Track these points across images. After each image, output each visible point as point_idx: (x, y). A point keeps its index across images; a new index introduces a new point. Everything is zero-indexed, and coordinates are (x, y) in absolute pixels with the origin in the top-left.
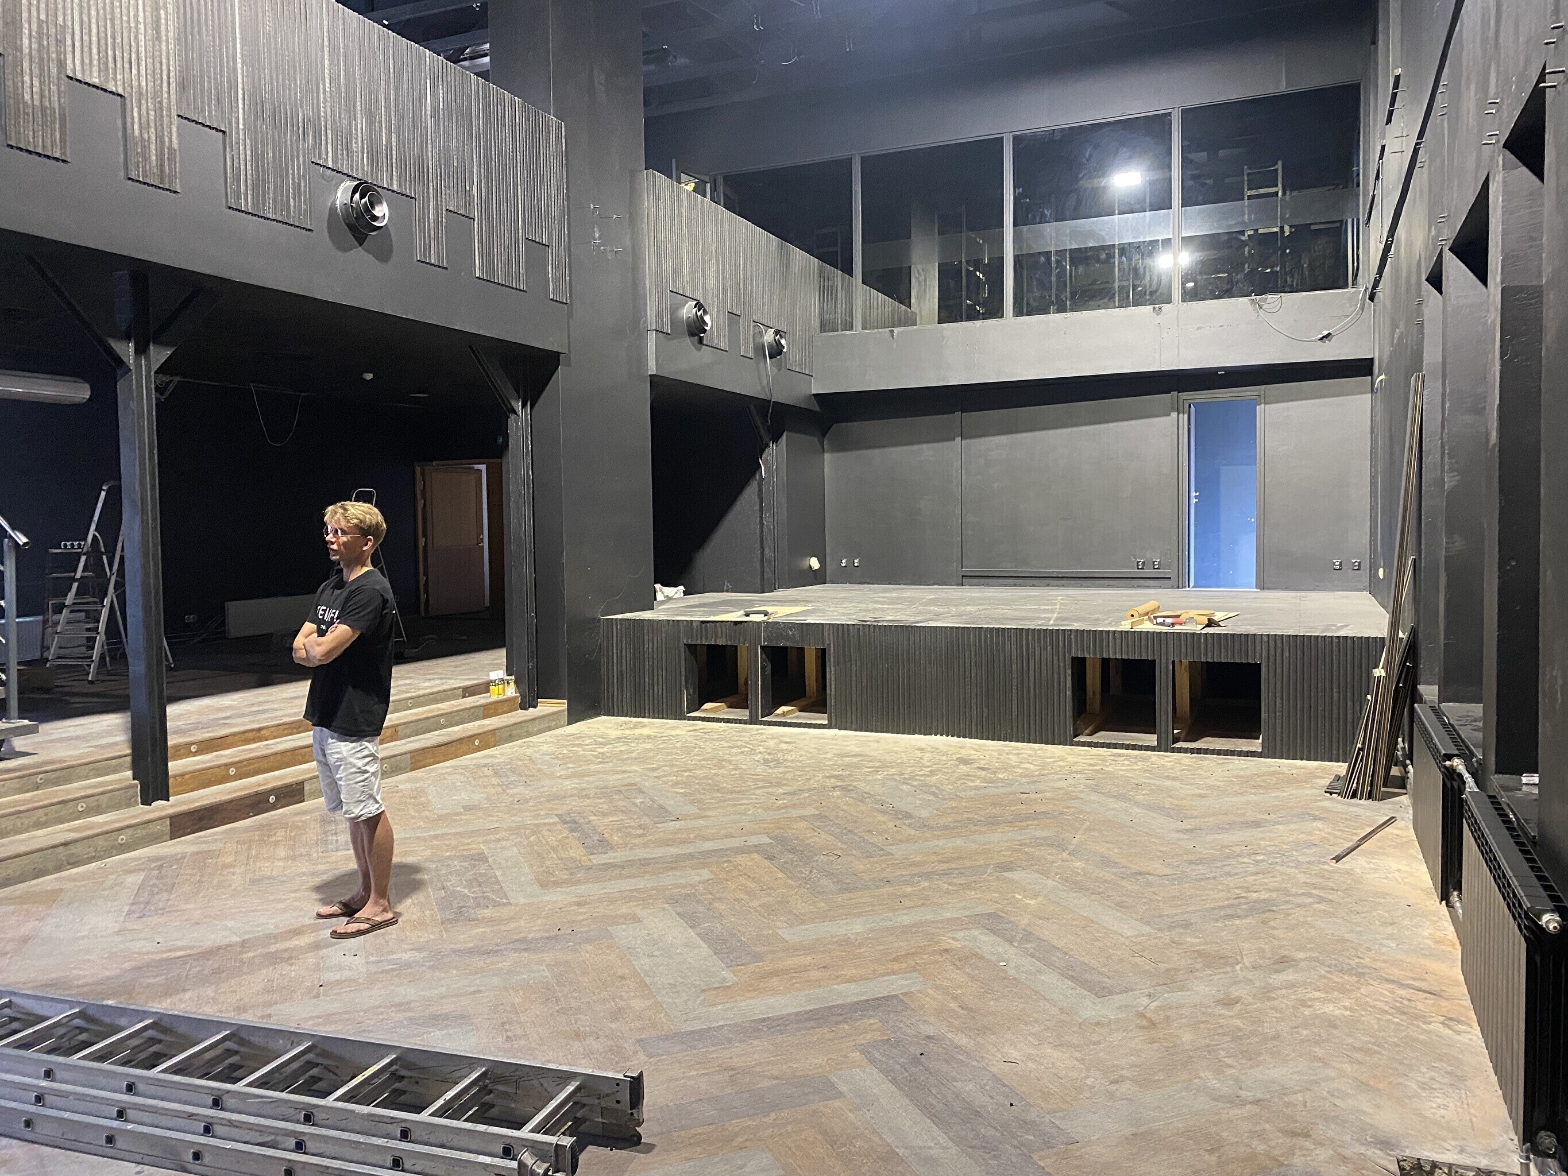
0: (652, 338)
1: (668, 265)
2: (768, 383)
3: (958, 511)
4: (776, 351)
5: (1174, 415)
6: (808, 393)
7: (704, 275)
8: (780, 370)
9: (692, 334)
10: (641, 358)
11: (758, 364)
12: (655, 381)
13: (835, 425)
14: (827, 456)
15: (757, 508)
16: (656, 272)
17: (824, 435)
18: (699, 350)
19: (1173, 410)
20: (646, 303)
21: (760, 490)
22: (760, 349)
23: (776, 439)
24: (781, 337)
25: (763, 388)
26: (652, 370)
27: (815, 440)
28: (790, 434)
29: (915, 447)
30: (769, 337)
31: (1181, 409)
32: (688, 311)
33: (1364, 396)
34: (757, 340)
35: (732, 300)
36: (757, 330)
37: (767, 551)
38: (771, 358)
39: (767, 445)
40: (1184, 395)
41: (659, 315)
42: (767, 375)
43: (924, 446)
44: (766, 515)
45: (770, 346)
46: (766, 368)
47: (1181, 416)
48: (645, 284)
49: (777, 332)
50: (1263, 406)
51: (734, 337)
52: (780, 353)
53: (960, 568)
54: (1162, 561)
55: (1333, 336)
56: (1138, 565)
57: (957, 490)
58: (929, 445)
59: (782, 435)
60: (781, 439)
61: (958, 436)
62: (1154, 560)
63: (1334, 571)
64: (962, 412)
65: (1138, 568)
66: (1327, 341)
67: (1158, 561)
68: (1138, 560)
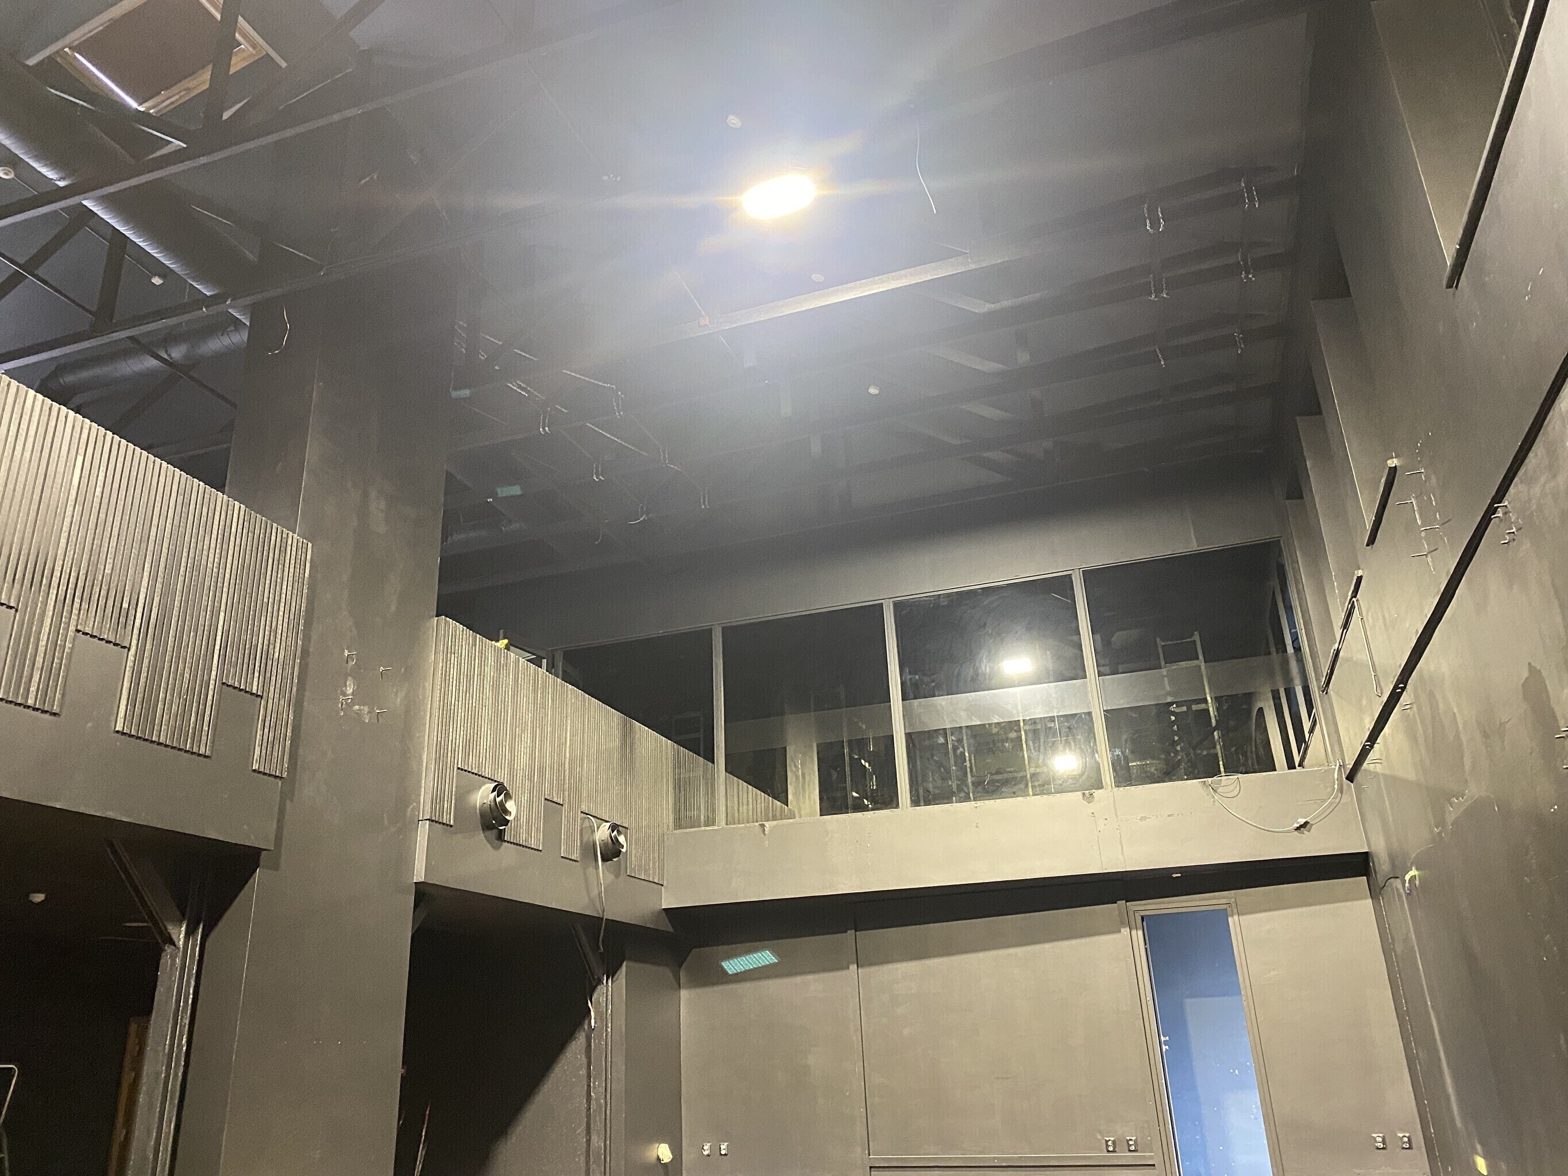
0: (423, 830)
1: (458, 736)
2: (600, 893)
3: (859, 1068)
4: (612, 852)
5: (1125, 930)
6: (658, 908)
7: (512, 750)
8: (617, 875)
9: (487, 827)
10: (404, 859)
11: (585, 869)
12: (423, 893)
13: (695, 951)
14: (684, 994)
15: (583, 1072)
16: (439, 744)
17: (680, 966)
18: (496, 848)
19: (1122, 924)
20: (420, 781)
21: (589, 1046)
22: (589, 849)
23: (612, 973)
24: (619, 833)
25: (592, 901)
26: (419, 875)
27: (666, 972)
28: (631, 964)
29: (798, 979)
30: (603, 833)
31: (1133, 923)
32: (484, 796)
33: (1363, 902)
34: (585, 839)
35: (551, 784)
36: (586, 824)
37: (594, 1138)
38: (604, 860)
39: (600, 982)
40: (1134, 906)
41: (437, 799)
42: (599, 885)
43: (810, 977)
44: (595, 1083)
45: (604, 845)
46: (598, 874)
47: (1134, 932)
48: (421, 756)
49: (614, 827)
50: (1236, 917)
51: (552, 834)
52: (618, 853)
53: (867, 1155)
54: (1139, 1140)
55: (1312, 825)
56: (1107, 1146)
57: (856, 1038)
58: (816, 976)
59: (620, 966)
60: (619, 972)
61: (853, 963)
62: (1128, 1138)
63: (1377, 1151)
64: (856, 931)
65: (1109, 1151)
66: (1305, 832)
67: (1134, 1138)
68: (1107, 1139)
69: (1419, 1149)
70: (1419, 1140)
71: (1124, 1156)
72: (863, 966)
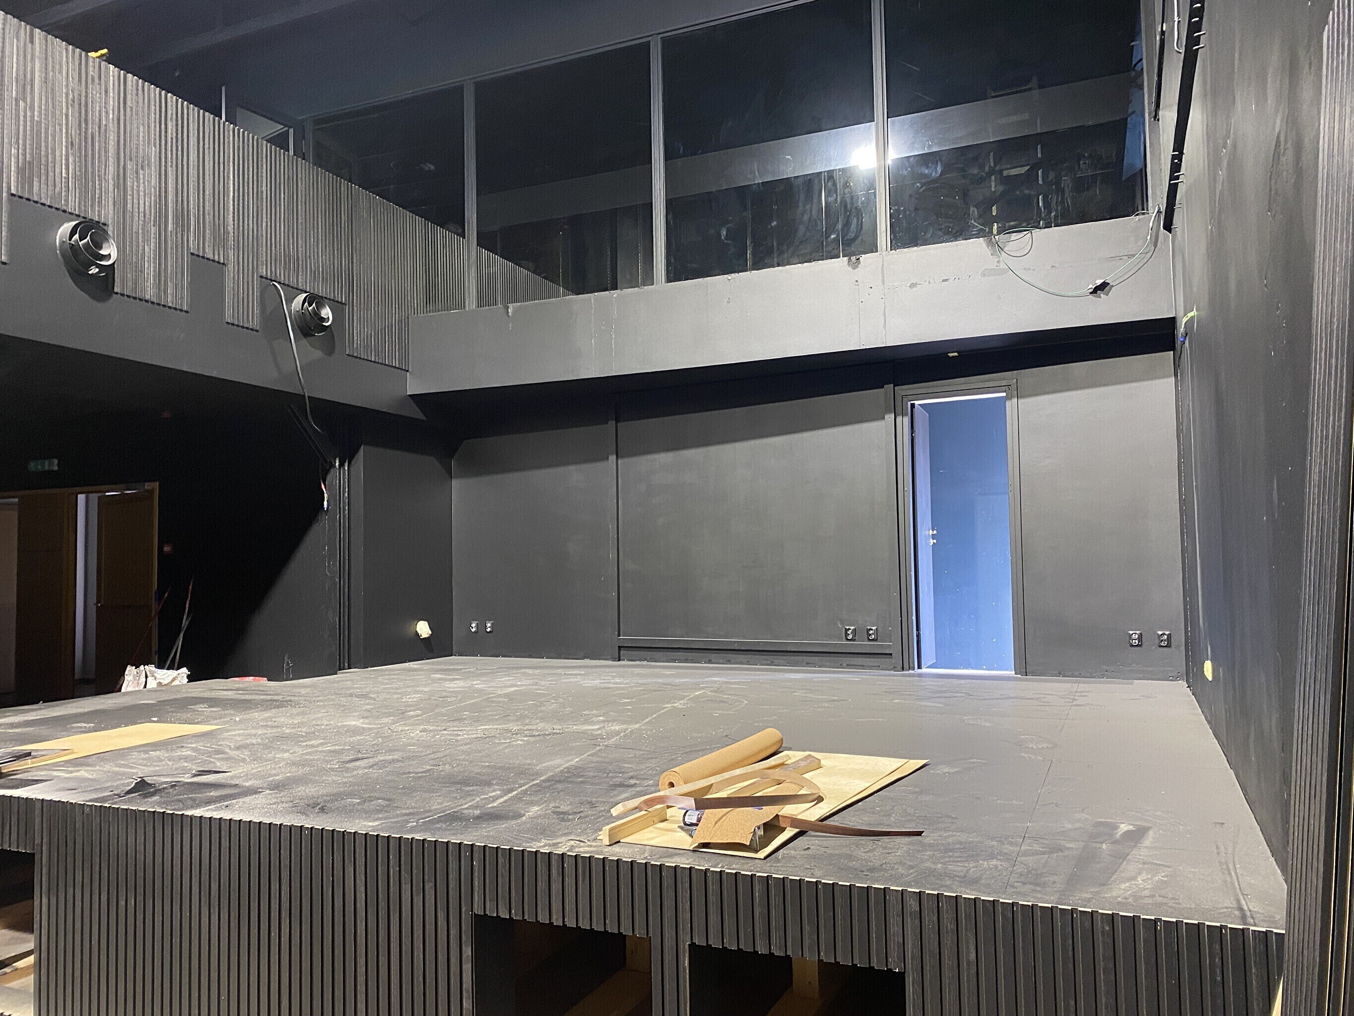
3: (612, 555)
4: (312, 325)
5: (890, 417)
6: (399, 392)
8: (329, 354)
11: (270, 341)
13: (465, 441)
14: (455, 483)
17: (451, 456)
19: (886, 410)
22: (274, 320)
23: (348, 456)
24: (320, 306)
25: (286, 378)
28: (373, 449)
30: (298, 304)
31: (899, 409)
33: (1166, 380)
34: (270, 308)
38: (300, 333)
39: (330, 464)
40: (902, 390)
42: (294, 359)
43: (572, 468)
44: (330, 563)
45: (297, 317)
46: (290, 349)
47: (900, 417)
49: (312, 299)
50: (1017, 401)
52: (322, 328)
53: (616, 636)
54: (880, 630)
55: (1113, 286)
56: (847, 634)
57: (612, 527)
58: (578, 467)
59: (357, 451)
60: (356, 456)
61: (612, 454)
62: (869, 627)
63: (1130, 648)
64: (617, 422)
65: (848, 640)
66: (1102, 295)
67: (874, 628)
68: (847, 627)
69: (1178, 647)
70: (1180, 639)
71: (863, 644)
72: (623, 457)
